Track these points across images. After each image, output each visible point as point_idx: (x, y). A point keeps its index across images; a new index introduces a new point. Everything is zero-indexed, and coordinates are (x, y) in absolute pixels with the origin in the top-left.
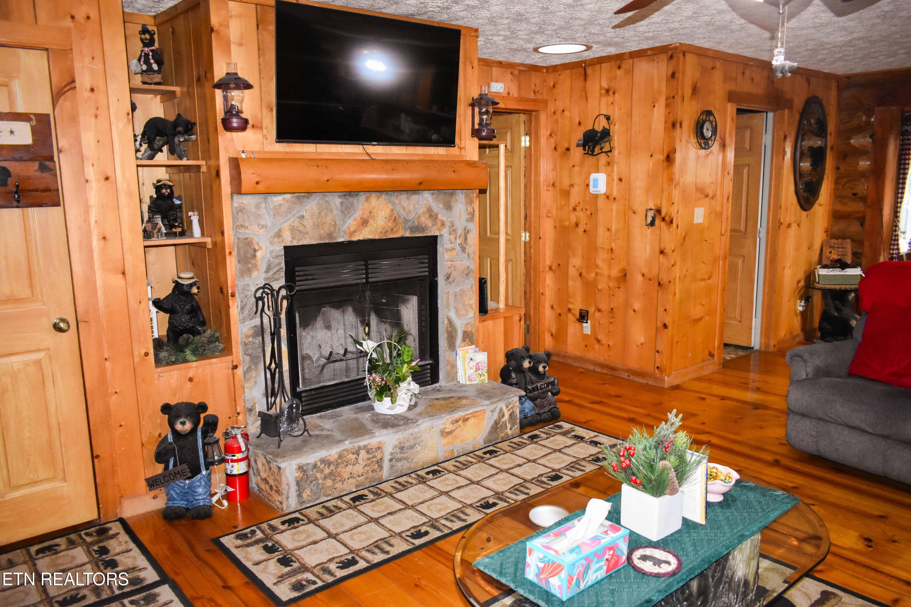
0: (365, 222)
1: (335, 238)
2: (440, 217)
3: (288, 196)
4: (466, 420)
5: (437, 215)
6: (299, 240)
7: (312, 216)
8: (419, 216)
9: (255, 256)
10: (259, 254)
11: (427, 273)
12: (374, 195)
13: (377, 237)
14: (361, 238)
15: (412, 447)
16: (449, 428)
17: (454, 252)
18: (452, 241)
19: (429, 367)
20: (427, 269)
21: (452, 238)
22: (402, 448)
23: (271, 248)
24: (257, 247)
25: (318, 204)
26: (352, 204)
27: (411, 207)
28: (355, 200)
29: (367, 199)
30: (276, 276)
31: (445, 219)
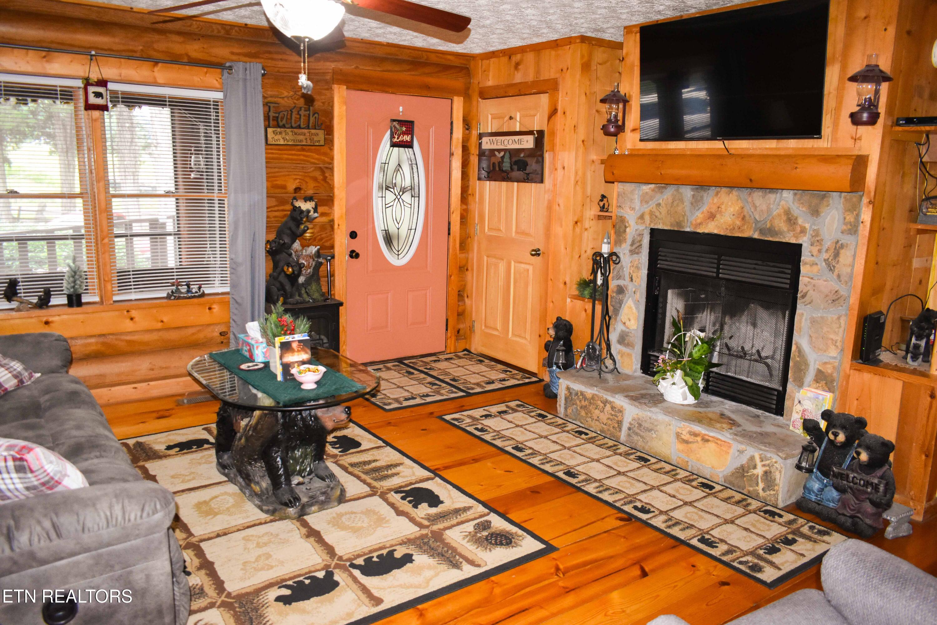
0: (712, 216)
1: (683, 227)
2: (800, 221)
3: (652, 186)
4: (705, 440)
5: (796, 219)
6: (655, 224)
7: (666, 205)
8: (773, 218)
9: (625, 231)
10: (628, 230)
11: (788, 286)
12: (724, 190)
13: (722, 233)
14: (706, 231)
15: (650, 430)
16: (686, 436)
17: (815, 268)
18: (815, 254)
19: (776, 393)
20: (788, 281)
21: (815, 250)
22: (640, 425)
23: (636, 227)
24: (627, 225)
25: (672, 195)
26: (702, 197)
27: (764, 207)
28: (705, 195)
29: (717, 194)
30: (637, 251)
31: (807, 226)
